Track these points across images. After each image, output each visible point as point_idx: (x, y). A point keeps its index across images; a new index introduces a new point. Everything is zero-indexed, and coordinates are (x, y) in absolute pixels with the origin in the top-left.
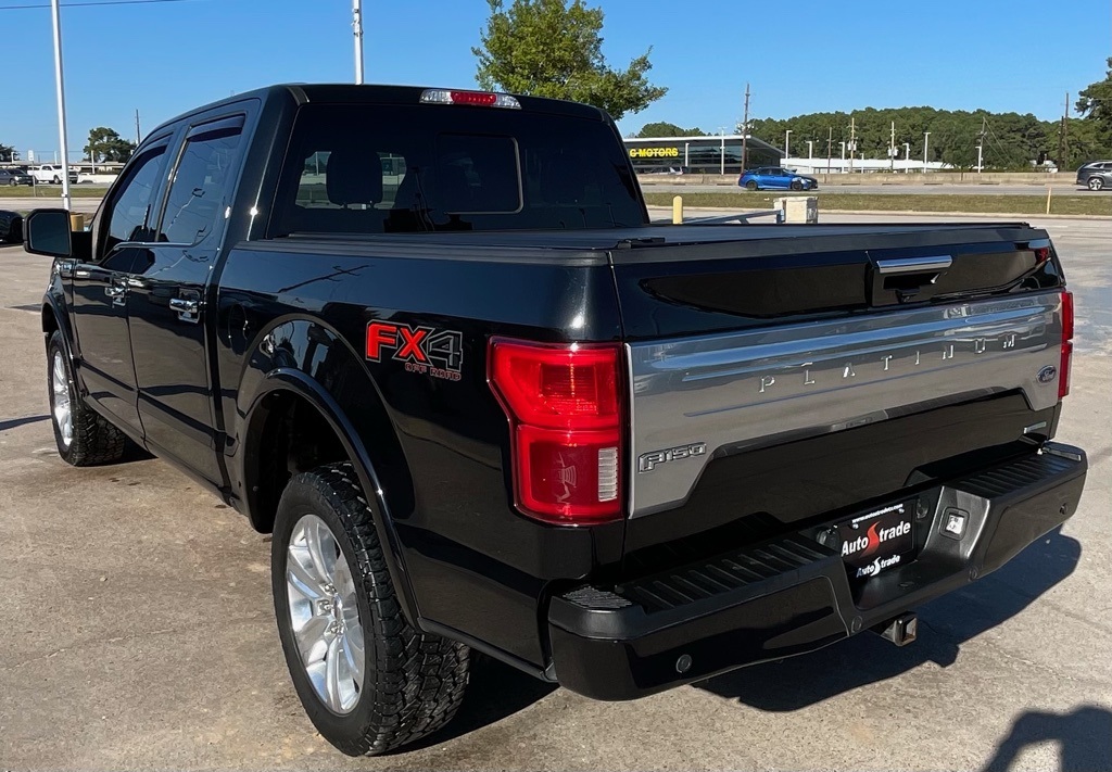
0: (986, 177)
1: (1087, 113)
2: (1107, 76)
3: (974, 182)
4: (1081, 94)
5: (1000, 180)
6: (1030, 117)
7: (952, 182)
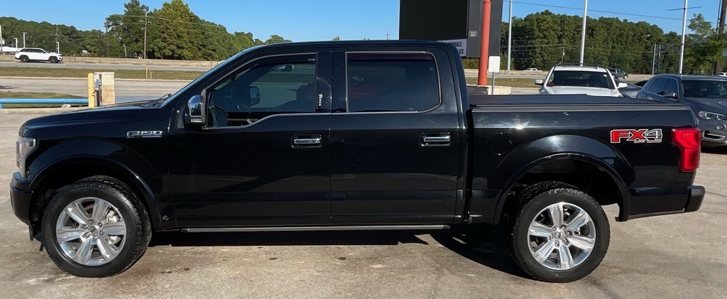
0: (88, 59)
1: (110, 29)
2: (124, 13)
3: (82, 62)
4: (108, 19)
5: (96, 61)
6: (72, 27)
7: (70, 61)
